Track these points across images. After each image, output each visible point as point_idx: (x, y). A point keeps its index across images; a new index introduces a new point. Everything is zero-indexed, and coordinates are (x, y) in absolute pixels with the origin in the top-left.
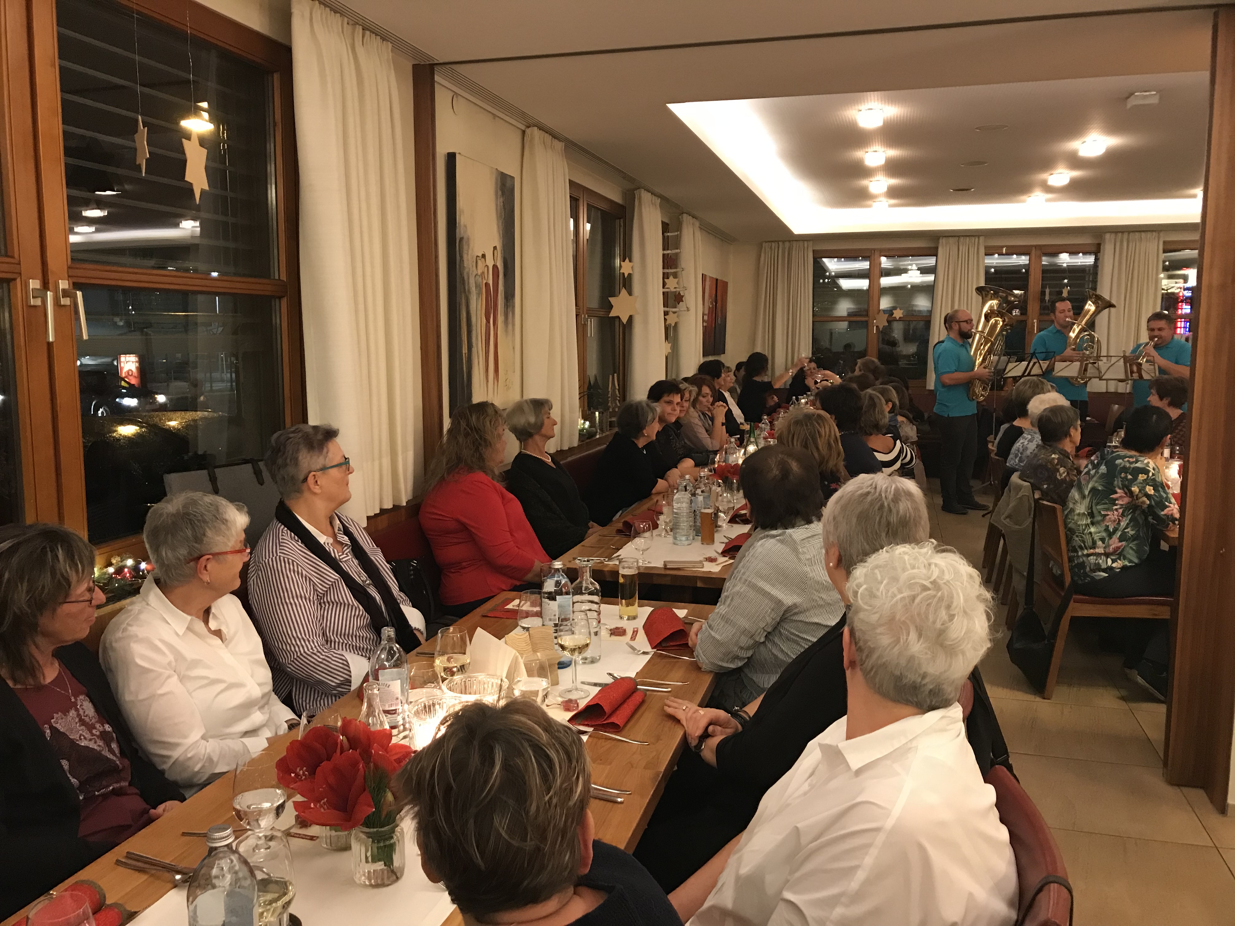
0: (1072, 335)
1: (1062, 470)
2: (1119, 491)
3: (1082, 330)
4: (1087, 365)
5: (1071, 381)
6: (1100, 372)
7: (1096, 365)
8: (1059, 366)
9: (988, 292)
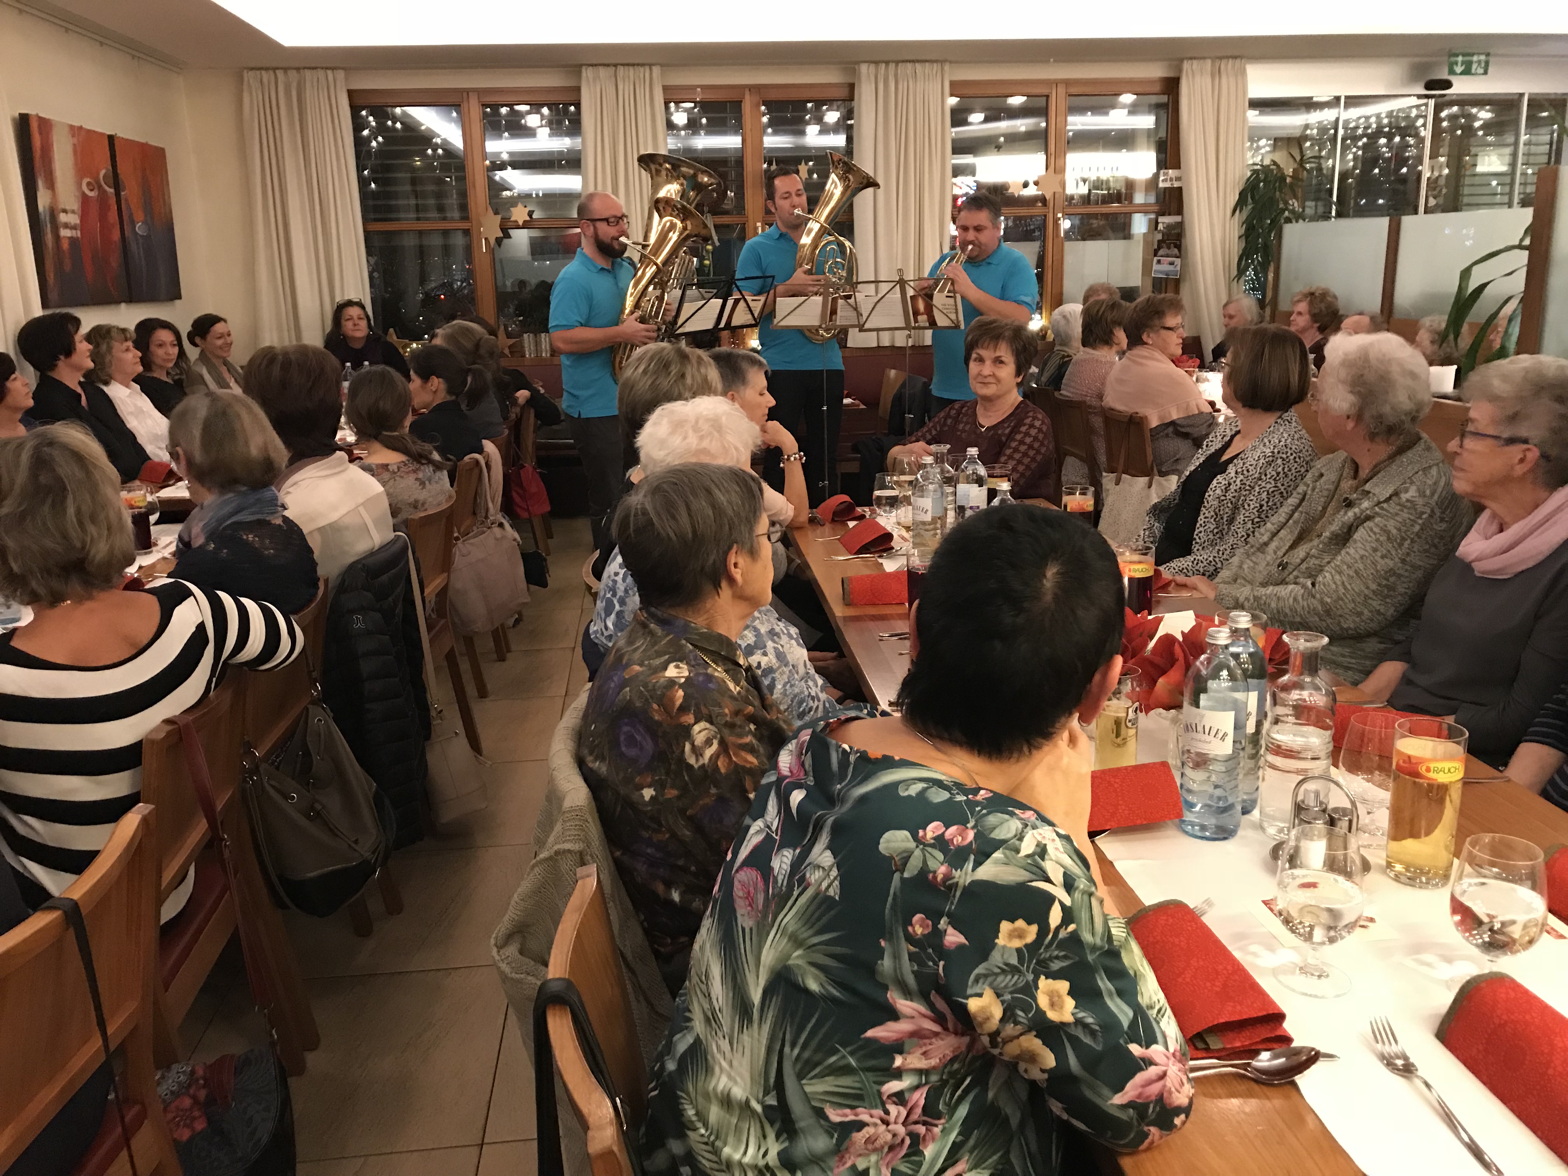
0: (806, 240)
1: (701, 731)
2: (903, 1005)
3: (823, 232)
4: (835, 300)
5: (808, 334)
6: (859, 315)
7: (852, 301)
8: (784, 304)
9: (661, 165)
